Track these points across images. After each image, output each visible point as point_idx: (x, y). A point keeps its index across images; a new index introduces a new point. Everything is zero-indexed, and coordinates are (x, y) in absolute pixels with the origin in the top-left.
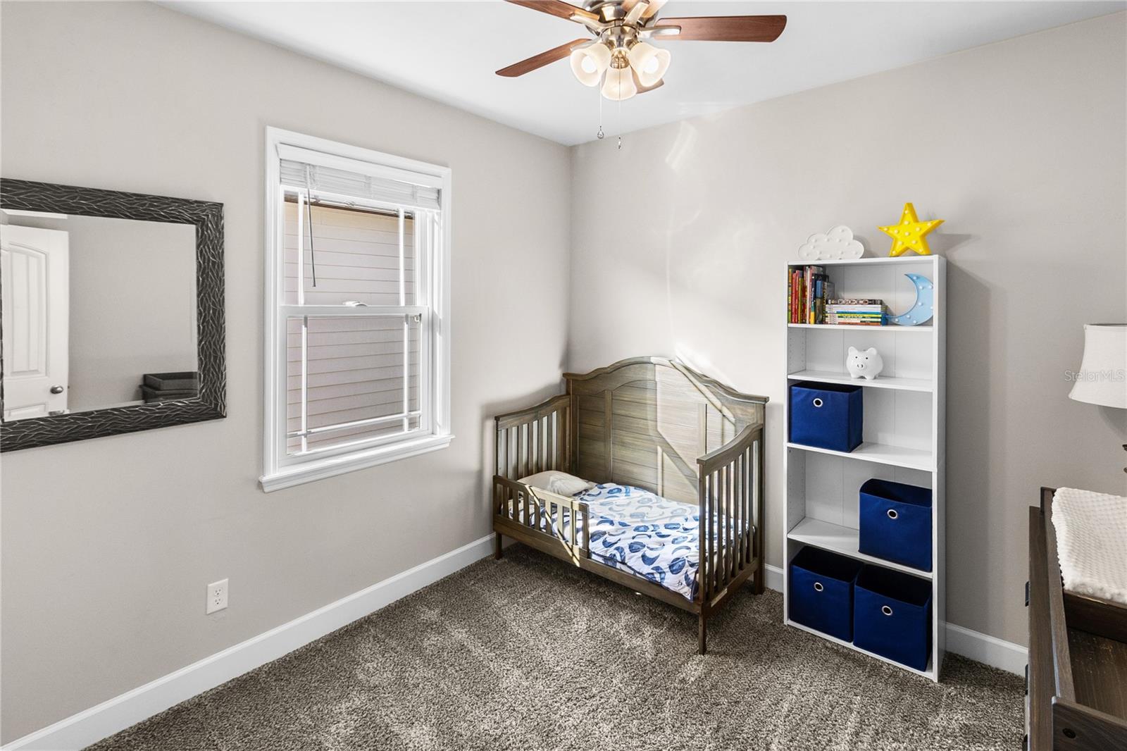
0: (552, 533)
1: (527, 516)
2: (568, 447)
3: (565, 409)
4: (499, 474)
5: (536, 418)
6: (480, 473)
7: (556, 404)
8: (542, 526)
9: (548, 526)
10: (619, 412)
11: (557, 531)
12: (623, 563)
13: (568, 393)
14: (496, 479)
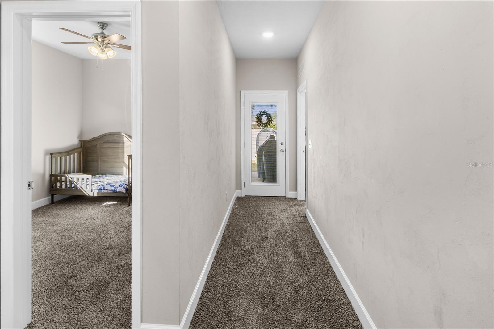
0: (77, 188)
1: (66, 185)
2: (81, 166)
3: (80, 152)
4: (53, 174)
5: (68, 155)
6: (44, 175)
7: (76, 150)
8: (72, 187)
9: (76, 186)
10: (102, 151)
11: (79, 187)
12: (104, 189)
13: (81, 147)
14: (51, 176)
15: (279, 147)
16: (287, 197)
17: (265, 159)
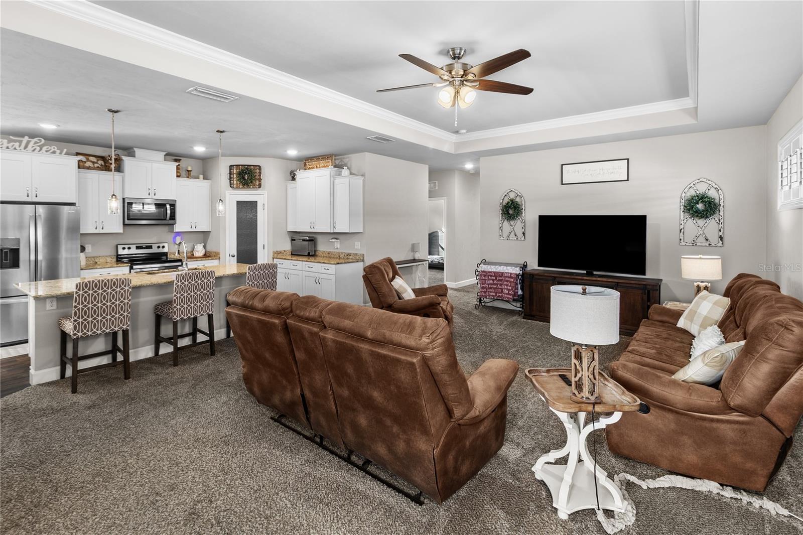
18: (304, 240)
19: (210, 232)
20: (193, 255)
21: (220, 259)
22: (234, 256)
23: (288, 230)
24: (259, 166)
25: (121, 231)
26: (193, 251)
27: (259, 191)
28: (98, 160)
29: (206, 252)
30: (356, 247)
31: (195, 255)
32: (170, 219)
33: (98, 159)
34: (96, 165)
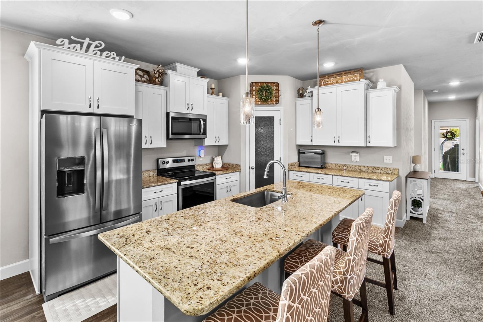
15: (461, 151)
16: (467, 180)
17: (450, 160)
18: (316, 153)
19: (228, 145)
20: (213, 167)
21: (240, 171)
22: (253, 169)
23: (297, 144)
24: (278, 83)
25: (165, 146)
26: (212, 163)
27: (276, 107)
28: (144, 75)
29: (223, 164)
30: (385, 161)
31: (215, 167)
32: (203, 134)
33: (145, 73)
34: (143, 79)
